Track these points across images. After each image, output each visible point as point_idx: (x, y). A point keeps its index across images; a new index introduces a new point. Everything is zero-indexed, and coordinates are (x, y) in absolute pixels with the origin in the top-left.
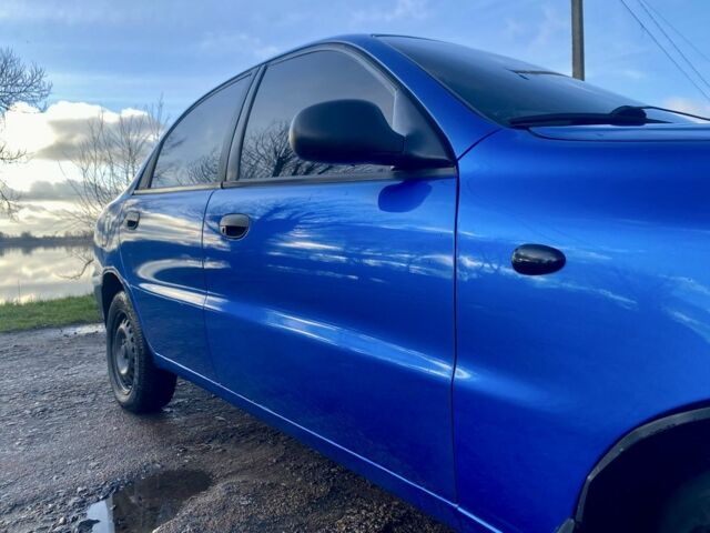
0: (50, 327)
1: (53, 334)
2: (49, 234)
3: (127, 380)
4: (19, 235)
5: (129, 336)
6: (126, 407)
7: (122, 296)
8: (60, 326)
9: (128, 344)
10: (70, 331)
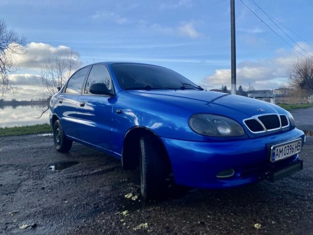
0: (32, 134)
1: (34, 136)
2: (24, 100)
3: (59, 144)
4: (11, 100)
5: (60, 132)
6: (59, 151)
7: (58, 121)
8: (36, 134)
9: (60, 134)
10: (40, 135)
